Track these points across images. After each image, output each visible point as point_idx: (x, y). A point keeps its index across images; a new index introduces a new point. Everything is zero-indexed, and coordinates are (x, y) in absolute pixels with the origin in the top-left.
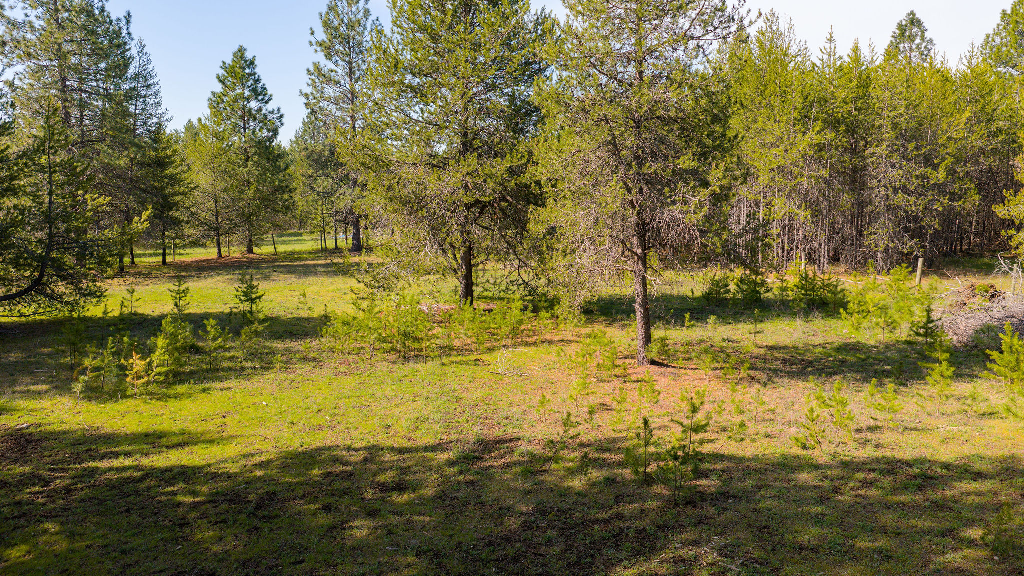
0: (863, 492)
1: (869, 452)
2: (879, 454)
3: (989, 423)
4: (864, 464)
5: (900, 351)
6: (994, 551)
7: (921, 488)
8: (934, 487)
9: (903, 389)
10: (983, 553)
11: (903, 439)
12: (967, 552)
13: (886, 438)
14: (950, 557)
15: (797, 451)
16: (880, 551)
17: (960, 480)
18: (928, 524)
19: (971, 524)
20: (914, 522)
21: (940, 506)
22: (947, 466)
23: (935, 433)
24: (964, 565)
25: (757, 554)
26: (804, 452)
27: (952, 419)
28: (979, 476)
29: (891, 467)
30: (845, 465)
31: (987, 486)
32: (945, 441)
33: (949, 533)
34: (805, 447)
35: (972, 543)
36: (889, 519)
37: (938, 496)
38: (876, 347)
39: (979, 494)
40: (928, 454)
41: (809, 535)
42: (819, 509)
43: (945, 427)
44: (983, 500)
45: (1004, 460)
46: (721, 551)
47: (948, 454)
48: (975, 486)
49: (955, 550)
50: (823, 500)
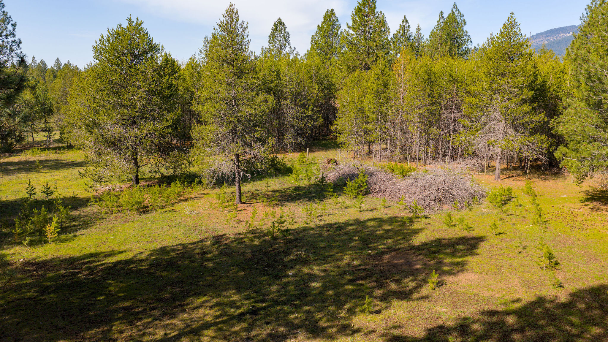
0: (328, 233)
1: (323, 223)
2: (326, 223)
3: (348, 210)
4: (324, 226)
5: (314, 188)
6: (361, 241)
7: (340, 230)
8: (343, 229)
9: (322, 202)
10: (359, 242)
11: (329, 218)
12: (355, 242)
13: (325, 218)
14: (352, 244)
15: (305, 225)
16: (338, 245)
17: (348, 226)
18: (345, 238)
19: (354, 236)
20: (342, 238)
21: (346, 233)
22: (343, 223)
23: (336, 214)
24: (356, 245)
25: (313, 251)
26: (308, 225)
27: (339, 210)
28: (352, 225)
29: (330, 226)
30: (319, 227)
31: (354, 227)
32: (340, 217)
33: (351, 239)
34: (307, 224)
35: (356, 240)
36: (337, 238)
37: (344, 231)
38: (305, 187)
39: (353, 229)
40: (337, 221)
41: (322, 245)
42: (320, 239)
43: (338, 213)
44: (355, 230)
45: (355, 220)
46: (305, 251)
47: (342, 220)
48: (351, 227)
49: (353, 242)
50: (320, 236)
